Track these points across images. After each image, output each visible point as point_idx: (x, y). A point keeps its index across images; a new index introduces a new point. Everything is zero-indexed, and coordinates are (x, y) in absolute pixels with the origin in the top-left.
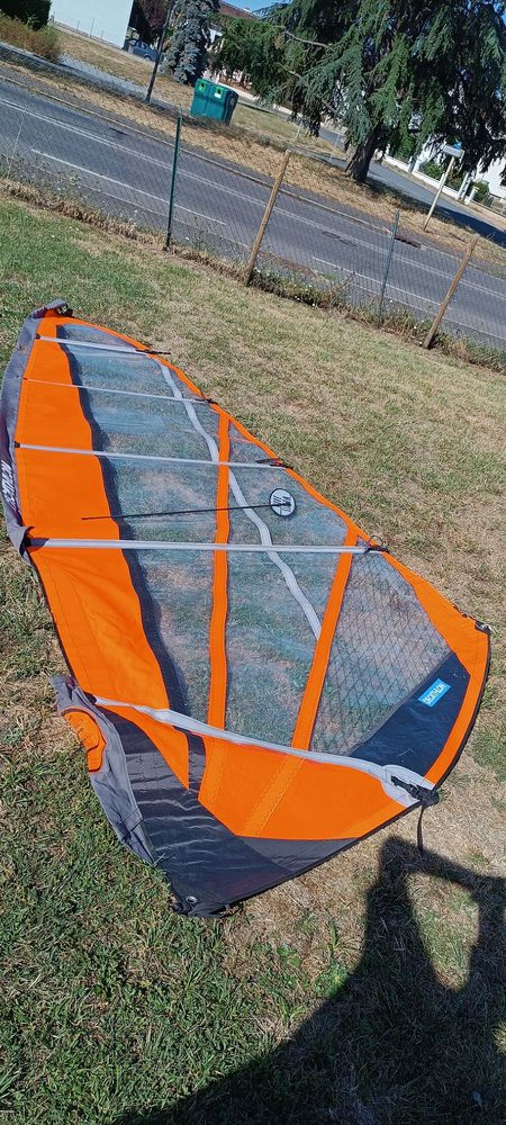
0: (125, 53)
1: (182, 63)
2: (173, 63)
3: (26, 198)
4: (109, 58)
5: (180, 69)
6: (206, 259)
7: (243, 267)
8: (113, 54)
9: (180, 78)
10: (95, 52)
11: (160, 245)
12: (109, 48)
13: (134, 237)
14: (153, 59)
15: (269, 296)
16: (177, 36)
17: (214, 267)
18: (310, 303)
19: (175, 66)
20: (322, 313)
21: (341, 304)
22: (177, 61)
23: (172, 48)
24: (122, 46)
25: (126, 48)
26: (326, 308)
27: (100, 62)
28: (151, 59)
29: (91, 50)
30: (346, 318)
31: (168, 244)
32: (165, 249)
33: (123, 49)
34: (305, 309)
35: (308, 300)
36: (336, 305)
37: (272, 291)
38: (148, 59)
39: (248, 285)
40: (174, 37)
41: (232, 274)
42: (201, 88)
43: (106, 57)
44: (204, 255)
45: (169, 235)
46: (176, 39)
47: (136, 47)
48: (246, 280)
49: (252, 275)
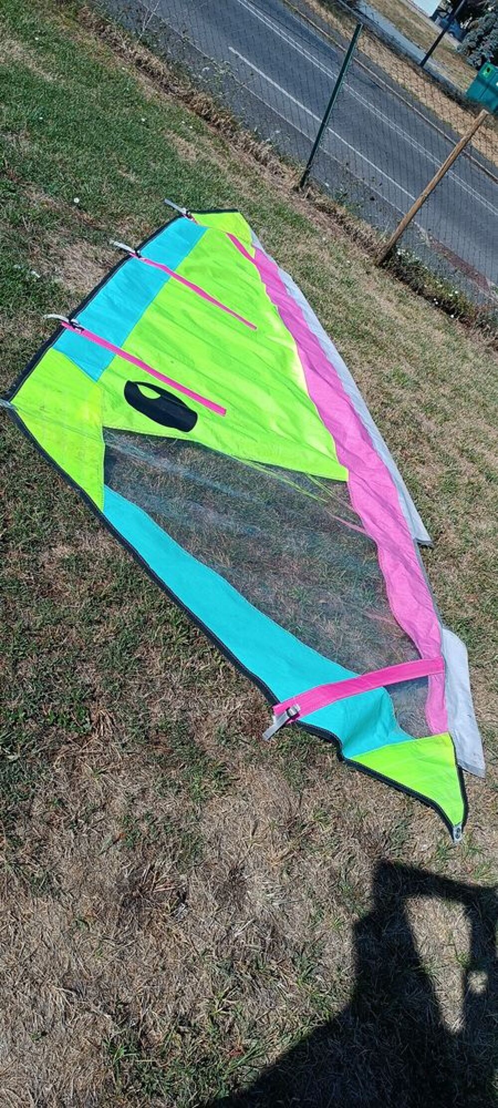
0: (431, 23)
1: (482, 47)
2: (473, 44)
3: (152, 73)
4: (412, 21)
5: (478, 53)
6: (342, 217)
7: (382, 241)
8: (417, 19)
9: (474, 62)
10: (400, 11)
11: (293, 182)
12: (417, 13)
13: (265, 162)
14: (457, 36)
15: (400, 286)
16: (487, 19)
17: (348, 230)
18: (449, 312)
19: (474, 49)
20: (459, 329)
21: (488, 326)
22: (478, 44)
23: (477, 30)
24: (431, 15)
25: (433, 18)
26: (467, 324)
27: (400, 23)
28: (454, 36)
29: (397, 9)
30: (488, 346)
31: (302, 184)
32: (296, 189)
33: (431, 18)
34: (438, 316)
35: (448, 307)
36: (482, 326)
37: (408, 283)
38: (451, 35)
39: (380, 265)
40: (484, 18)
41: (366, 245)
42: (485, 73)
43: (408, 20)
44: (341, 211)
45: (307, 172)
46: (486, 21)
47: (444, 20)
48: (380, 258)
49: (390, 253)
